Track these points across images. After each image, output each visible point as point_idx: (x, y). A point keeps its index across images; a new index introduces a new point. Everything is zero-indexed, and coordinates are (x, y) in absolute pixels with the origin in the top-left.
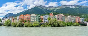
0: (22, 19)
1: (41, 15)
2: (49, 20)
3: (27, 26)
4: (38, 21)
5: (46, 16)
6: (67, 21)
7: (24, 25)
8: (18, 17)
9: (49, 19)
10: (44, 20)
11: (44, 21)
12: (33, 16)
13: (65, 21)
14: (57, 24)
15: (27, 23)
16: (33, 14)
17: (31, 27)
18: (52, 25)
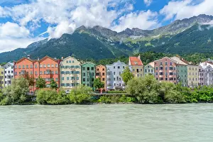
0: (26, 75)
1: (97, 63)
2: (126, 81)
3: (46, 103)
4: (86, 82)
5: (116, 64)
6: (197, 82)
7: (37, 99)
8: (10, 69)
9: (128, 77)
10: (109, 80)
11: (110, 85)
12: (70, 65)
13: (189, 82)
14: (157, 94)
15: (47, 91)
16: (70, 59)
17: (63, 103)
18: (138, 97)
